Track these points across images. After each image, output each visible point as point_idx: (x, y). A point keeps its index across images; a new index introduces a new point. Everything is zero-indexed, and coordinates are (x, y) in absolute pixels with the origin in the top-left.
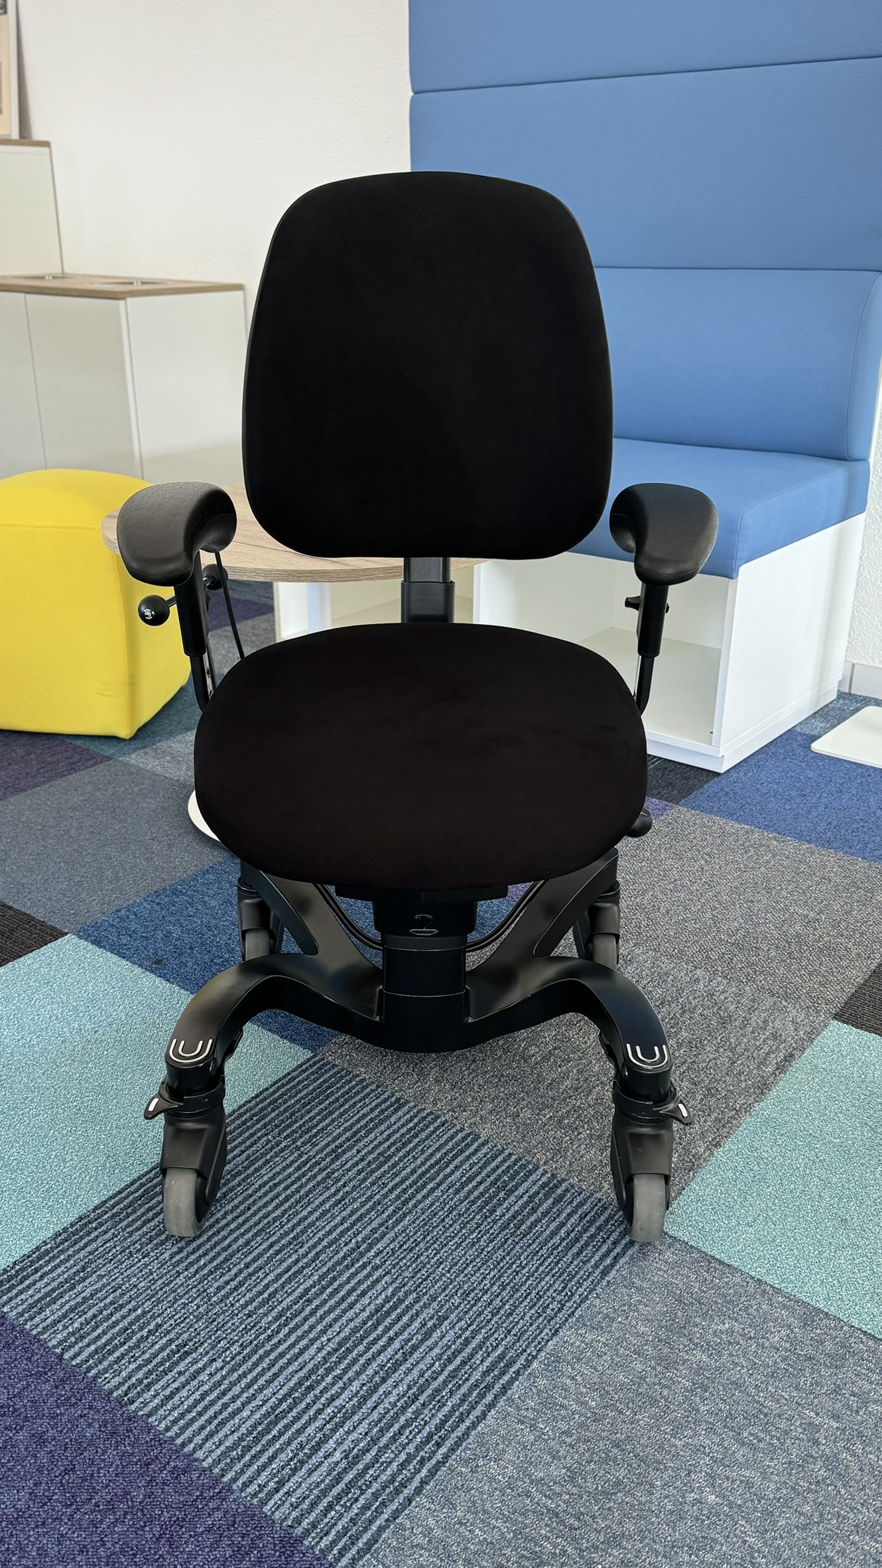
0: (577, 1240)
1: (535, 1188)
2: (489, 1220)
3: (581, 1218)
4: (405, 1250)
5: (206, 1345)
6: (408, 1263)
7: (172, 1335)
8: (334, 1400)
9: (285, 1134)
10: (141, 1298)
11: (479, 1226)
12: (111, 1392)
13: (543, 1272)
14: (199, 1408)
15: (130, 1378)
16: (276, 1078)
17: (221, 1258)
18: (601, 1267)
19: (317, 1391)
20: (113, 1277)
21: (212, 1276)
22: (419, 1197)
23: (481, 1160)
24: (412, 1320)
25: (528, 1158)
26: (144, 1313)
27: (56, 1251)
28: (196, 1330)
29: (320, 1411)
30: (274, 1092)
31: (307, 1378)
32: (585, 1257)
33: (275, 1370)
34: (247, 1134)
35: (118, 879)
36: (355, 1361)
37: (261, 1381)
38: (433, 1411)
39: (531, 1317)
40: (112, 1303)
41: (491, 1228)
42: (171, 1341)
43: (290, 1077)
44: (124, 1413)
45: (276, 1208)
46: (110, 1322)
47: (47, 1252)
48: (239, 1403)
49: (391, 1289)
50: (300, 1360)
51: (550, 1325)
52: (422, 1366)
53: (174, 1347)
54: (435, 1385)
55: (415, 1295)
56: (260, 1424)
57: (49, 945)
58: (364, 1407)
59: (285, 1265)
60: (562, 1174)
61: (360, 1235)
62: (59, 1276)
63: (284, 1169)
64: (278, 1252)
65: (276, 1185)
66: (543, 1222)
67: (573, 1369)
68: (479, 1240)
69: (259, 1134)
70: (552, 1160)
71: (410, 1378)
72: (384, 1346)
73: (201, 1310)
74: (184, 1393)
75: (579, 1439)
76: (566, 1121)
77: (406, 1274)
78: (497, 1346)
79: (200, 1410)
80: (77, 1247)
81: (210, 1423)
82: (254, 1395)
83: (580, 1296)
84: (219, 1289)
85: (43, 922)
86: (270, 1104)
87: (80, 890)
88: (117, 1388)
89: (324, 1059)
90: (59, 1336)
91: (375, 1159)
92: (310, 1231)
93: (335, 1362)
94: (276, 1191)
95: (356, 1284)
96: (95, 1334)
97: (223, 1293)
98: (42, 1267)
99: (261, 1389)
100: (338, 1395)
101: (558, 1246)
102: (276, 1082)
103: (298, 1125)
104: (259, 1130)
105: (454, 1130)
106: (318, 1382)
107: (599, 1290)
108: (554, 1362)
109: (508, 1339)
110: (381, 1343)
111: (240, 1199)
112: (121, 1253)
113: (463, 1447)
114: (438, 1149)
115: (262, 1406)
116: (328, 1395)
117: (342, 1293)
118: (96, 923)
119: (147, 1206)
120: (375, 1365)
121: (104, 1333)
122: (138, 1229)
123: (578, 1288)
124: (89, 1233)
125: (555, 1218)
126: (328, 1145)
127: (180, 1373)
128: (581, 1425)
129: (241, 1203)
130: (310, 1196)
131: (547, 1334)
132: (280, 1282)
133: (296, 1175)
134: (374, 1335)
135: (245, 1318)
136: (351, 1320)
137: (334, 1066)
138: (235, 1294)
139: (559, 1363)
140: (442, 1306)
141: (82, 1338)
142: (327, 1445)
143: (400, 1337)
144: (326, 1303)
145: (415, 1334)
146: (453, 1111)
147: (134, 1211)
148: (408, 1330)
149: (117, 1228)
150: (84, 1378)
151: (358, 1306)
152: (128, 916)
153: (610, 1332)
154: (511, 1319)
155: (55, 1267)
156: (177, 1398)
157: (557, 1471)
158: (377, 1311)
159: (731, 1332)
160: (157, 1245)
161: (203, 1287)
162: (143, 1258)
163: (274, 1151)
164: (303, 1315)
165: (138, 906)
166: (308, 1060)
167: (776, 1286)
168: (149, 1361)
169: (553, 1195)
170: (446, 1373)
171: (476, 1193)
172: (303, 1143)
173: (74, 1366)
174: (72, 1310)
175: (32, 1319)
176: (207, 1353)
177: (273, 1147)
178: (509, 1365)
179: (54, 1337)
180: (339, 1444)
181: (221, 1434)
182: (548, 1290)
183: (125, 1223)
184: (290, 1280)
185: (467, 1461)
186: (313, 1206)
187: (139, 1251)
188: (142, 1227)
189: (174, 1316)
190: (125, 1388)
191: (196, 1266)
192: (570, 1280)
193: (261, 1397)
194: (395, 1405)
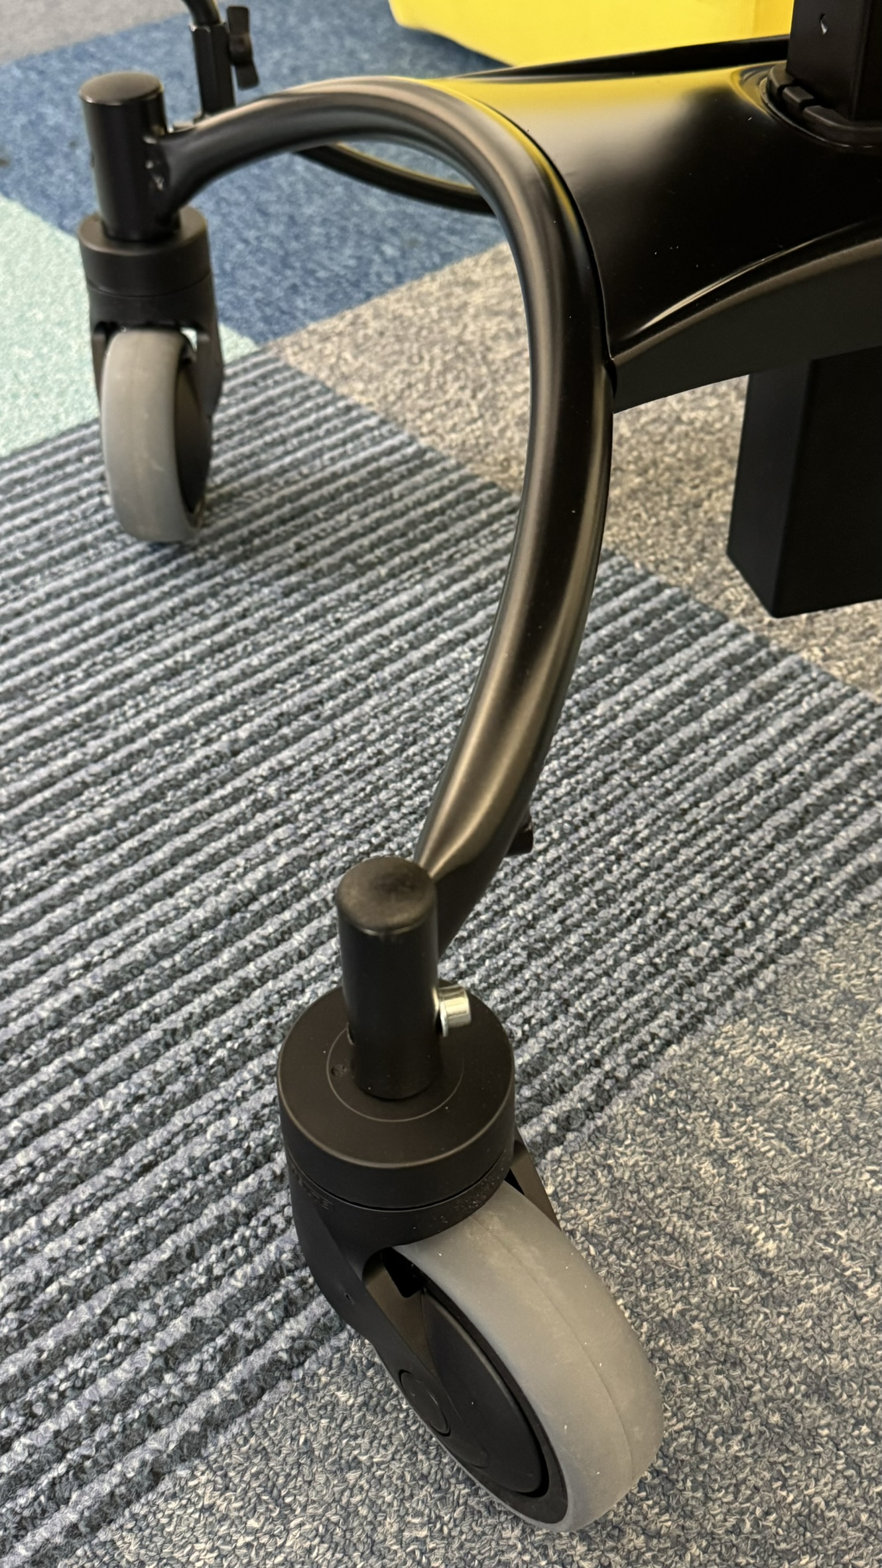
0: (794, 793)
1: (710, 662)
3: (815, 745)
4: (347, 772)
6: (347, 803)
13: (688, 862)
22: (415, 656)
25: (702, 596)
32: (810, 837)
49: (283, 860)
51: (680, 1001)
61: (247, 726)
66: (713, 742)
67: (726, 1133)
77: (335, 828)
83: (779, 934)
91: (333, 568)
95: (201, 836)
101: (741, 803)
108: (673, 1102)
123: (777, 912)
125: (745, 738)
131: (668, 1025)
134: (207, 969)
139: (690, 1110)
154: (577, 970)
169: (752, 684)
182: (693, 908)
186: (155, 649)
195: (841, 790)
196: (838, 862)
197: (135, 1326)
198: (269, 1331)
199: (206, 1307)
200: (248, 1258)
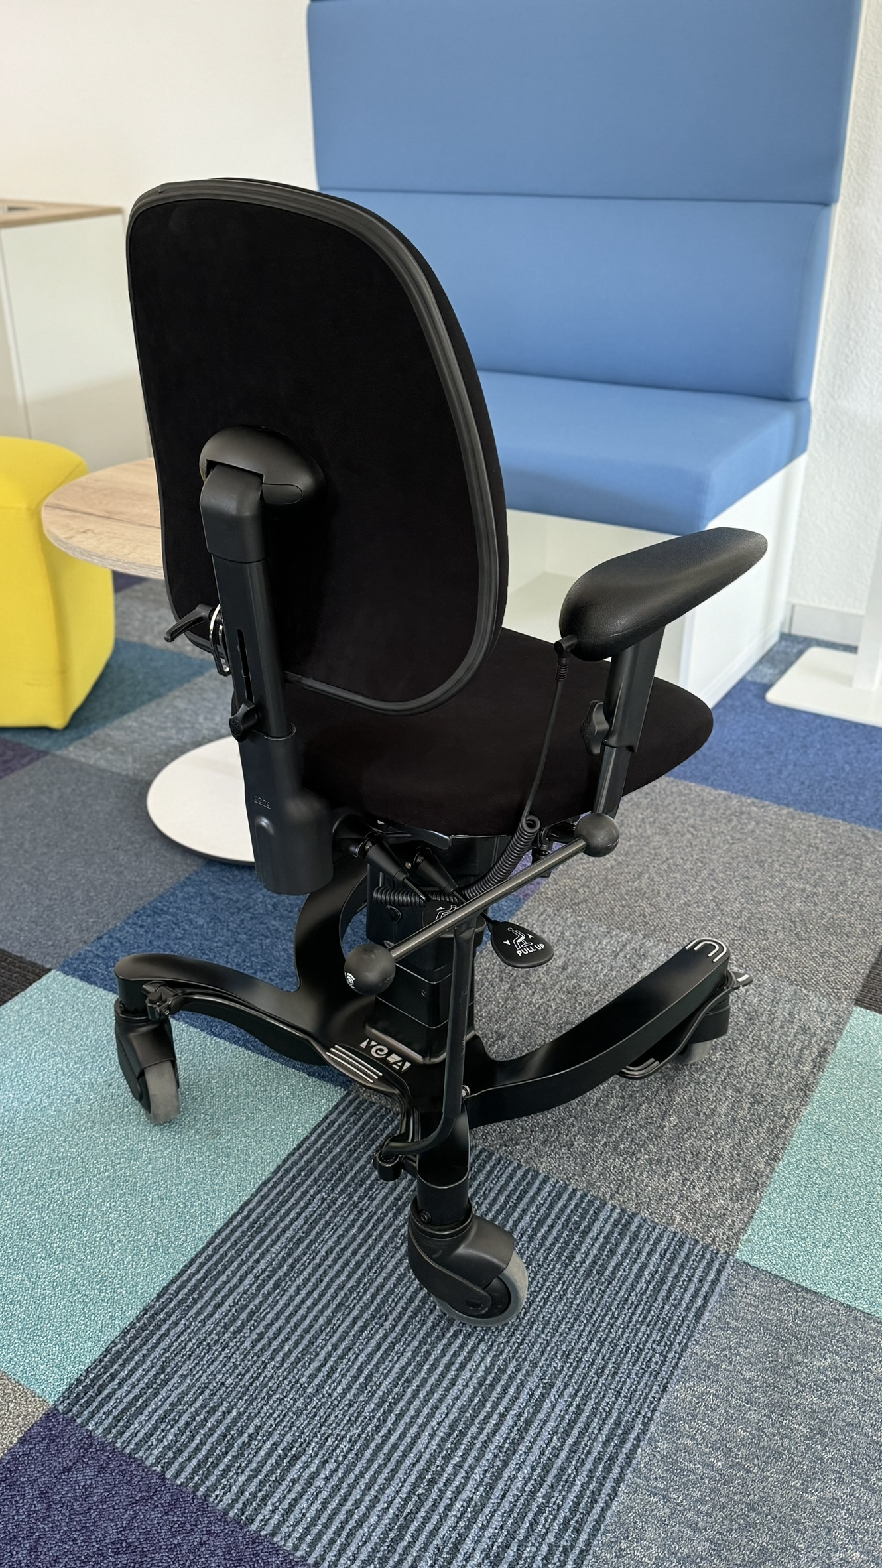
0: (663, 1281)
2: (570, 1268)
3: (662, 1257)
5: (313, 1444)
7: (275, 1437)
8: (459, 1493)
9: (339, 1189)
10: (232, 1397)
11: (561, 1276)
12: (226, 1512)
13: (637, 1321)
14: (323, 1519)
15: (242, 1493)
16: (314, 1123)
17: (305, 1342)
18: (693, 1310)
19: (441, 1485)
20: (197, 1376)
21: (301, 1364)
23: (546, 1199)
24: (518, 1391)
26: (240, 1415)
27: (128, 1352)
28: (298, 1428)
29: (449, 1508)
30: (316, 1141)
31: (426, 1470)
32: (675, 1300)
33: (391, 1465)
34: (298, 1193)
35: (91, 900)
36: (471, 1445)
37: (380, 1481)
38: (564, 1493)
39: (636, 1374)
40: (203, 1407)
41: (574, 1277)
42: (275, 1445)
43: (328, 1121)
44: (245, 1535)
45: (349, 1277)
46: (206, 1429)
47: (119, 1354)
48: (363, 1508)
49: (489, 1359)
50: (415, 1451)
52: (540, 1443)
53: (280, 1451)
54: (559, 1462)
55: (514, 1363)
56: (390, 1530)
57: (34, 985)
58: (493, 1497)
59: (373, 1343)
60: (631, 1208)
62: (138, 1380)
63: (347, 1230)
64: (363, 1328)
65: (343, 1250)
68: (565, 1292)
69: (312, 1192)
70: (617, 1192)
71: (531, 1458)
72: (496, 1425)
73: (299, 1404)
74: (303, 1503)
75: (714, 1506)
76: (622, 1146)
77: (501, 1339)
78: (610, 1410)
79: (324, 1521)
80: (149, 1345)
81: (339, 1536)
82: (376, 1497)
84: (312, 1377)
85: (21, 958)
86: (315, 1155)
87: (52, 916)
88: (231, 1506)
89: (358, 1097)
90: (156, 1452)
92: (390, 1300)
93: (451, 1448)
94: (344, 1257)
96: (193, 1445)
97: (316, 1381)
98: (117, 1373)
99: (382, 1489)
100: (463, 1486)
102: (315, 1129)
103: (349, 1177)
104: (311, 1186)
105: (510, 1168)
106: (439, 1474)
107: (696, 1335)
109: (619, 1402)
110: (493, 1421)
111: (309, 1269)
112: (198, 1347)
113: (602, 1530)
114: (500, 1192)
115: (388, 1508)
116: (452, 1488)
117: (440, 1369)
118: (79, 955)
119: (213, 1289)
120: (492, 1447)
121: (202, 1443)
122: (210, 1316)
123: (676, 1336)
124: (158, 1327)
125: (636, 1259)
126: (386, 1198)
127: (294, 1481)
128: (713, 1490)
129: (311, 1275)
130: (382, 1259)
131: (657, 1392)
132: (373, 1362)
133: (361, 1236)
135: (346, 1408)
136: (457, 1398)
137: (372, 1104)
138: (330, 1382)
140: (545, 1372)
141: (180, 1451)
142: (464, 1546)
143: (511, 1412)
144: (426, 1382)
145: (525, 1407)
146: (506, 1146)
147: (201, 1296)
148: (518, 1404)
149: (187, 1317)
150: (193, 1499)
151: (460, 1381)
152: (112, 943)
153: (717, 1381)
154: (618, 1378)
155: (133, 1371)
156: (297, 1510)
157: (702, 1546)
158: (481, 1385)
159: (833, 1367)
160: (234, 1333)
161: (294, 1377)
162: (223, 1350)
163: (331, 1210)
164: (406, 1398)
165: (120, 931)
166: (343, 1099)
167: (867, 1311)
168: (257, 1471)
170: (567, 1448)
171: (550, 1239)
172: (359, 1198)
173: (180, 1486)
174: (162, 1419)
175: (121, 1434)
176: (317, 1454)
177: (329, 1207)
178: (627, 1432)
179: (150, 1454)
180: (477, 1542)
181: (353, 1547)
182: (647, 1342)
183: (194, 1311)
184: (382, 1359)
185: (609, 1546)
187: (216, 1342)
188: (214, 1313)
189: (271, 1414)
190: (240, 1505)
191: (281, 1354)
192: (666, 1328)
193: (384, 1498)
194: (522, 1490)
195: (677, 1276)
196: (688, 1309)
197: (530, 1552)
198: (575, 1540)
199: (551, 1538)
200: (555, 1518)
